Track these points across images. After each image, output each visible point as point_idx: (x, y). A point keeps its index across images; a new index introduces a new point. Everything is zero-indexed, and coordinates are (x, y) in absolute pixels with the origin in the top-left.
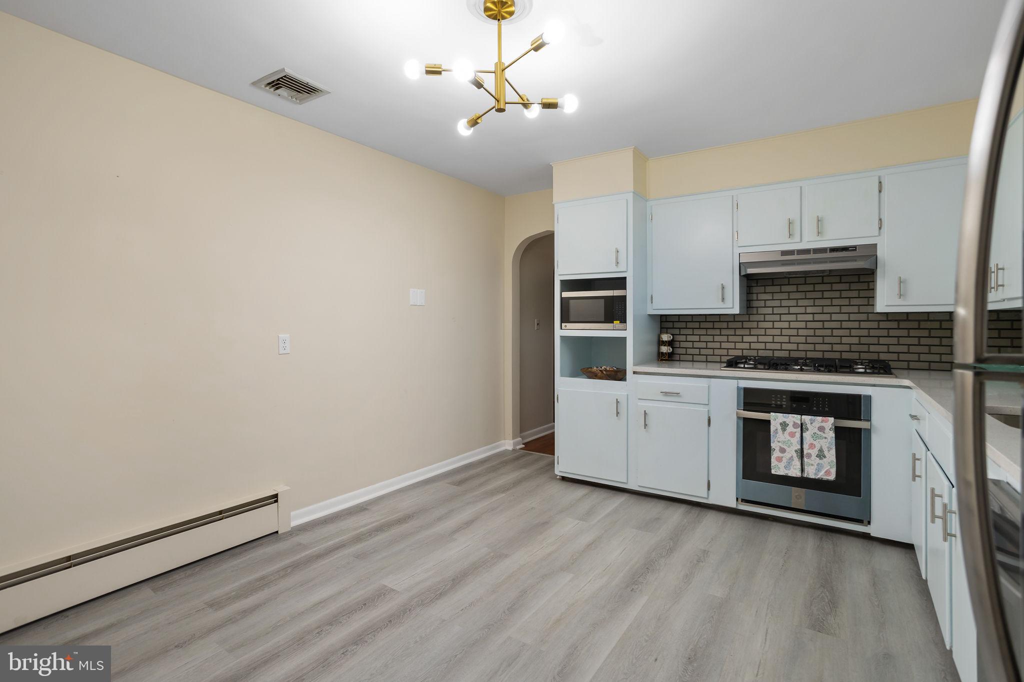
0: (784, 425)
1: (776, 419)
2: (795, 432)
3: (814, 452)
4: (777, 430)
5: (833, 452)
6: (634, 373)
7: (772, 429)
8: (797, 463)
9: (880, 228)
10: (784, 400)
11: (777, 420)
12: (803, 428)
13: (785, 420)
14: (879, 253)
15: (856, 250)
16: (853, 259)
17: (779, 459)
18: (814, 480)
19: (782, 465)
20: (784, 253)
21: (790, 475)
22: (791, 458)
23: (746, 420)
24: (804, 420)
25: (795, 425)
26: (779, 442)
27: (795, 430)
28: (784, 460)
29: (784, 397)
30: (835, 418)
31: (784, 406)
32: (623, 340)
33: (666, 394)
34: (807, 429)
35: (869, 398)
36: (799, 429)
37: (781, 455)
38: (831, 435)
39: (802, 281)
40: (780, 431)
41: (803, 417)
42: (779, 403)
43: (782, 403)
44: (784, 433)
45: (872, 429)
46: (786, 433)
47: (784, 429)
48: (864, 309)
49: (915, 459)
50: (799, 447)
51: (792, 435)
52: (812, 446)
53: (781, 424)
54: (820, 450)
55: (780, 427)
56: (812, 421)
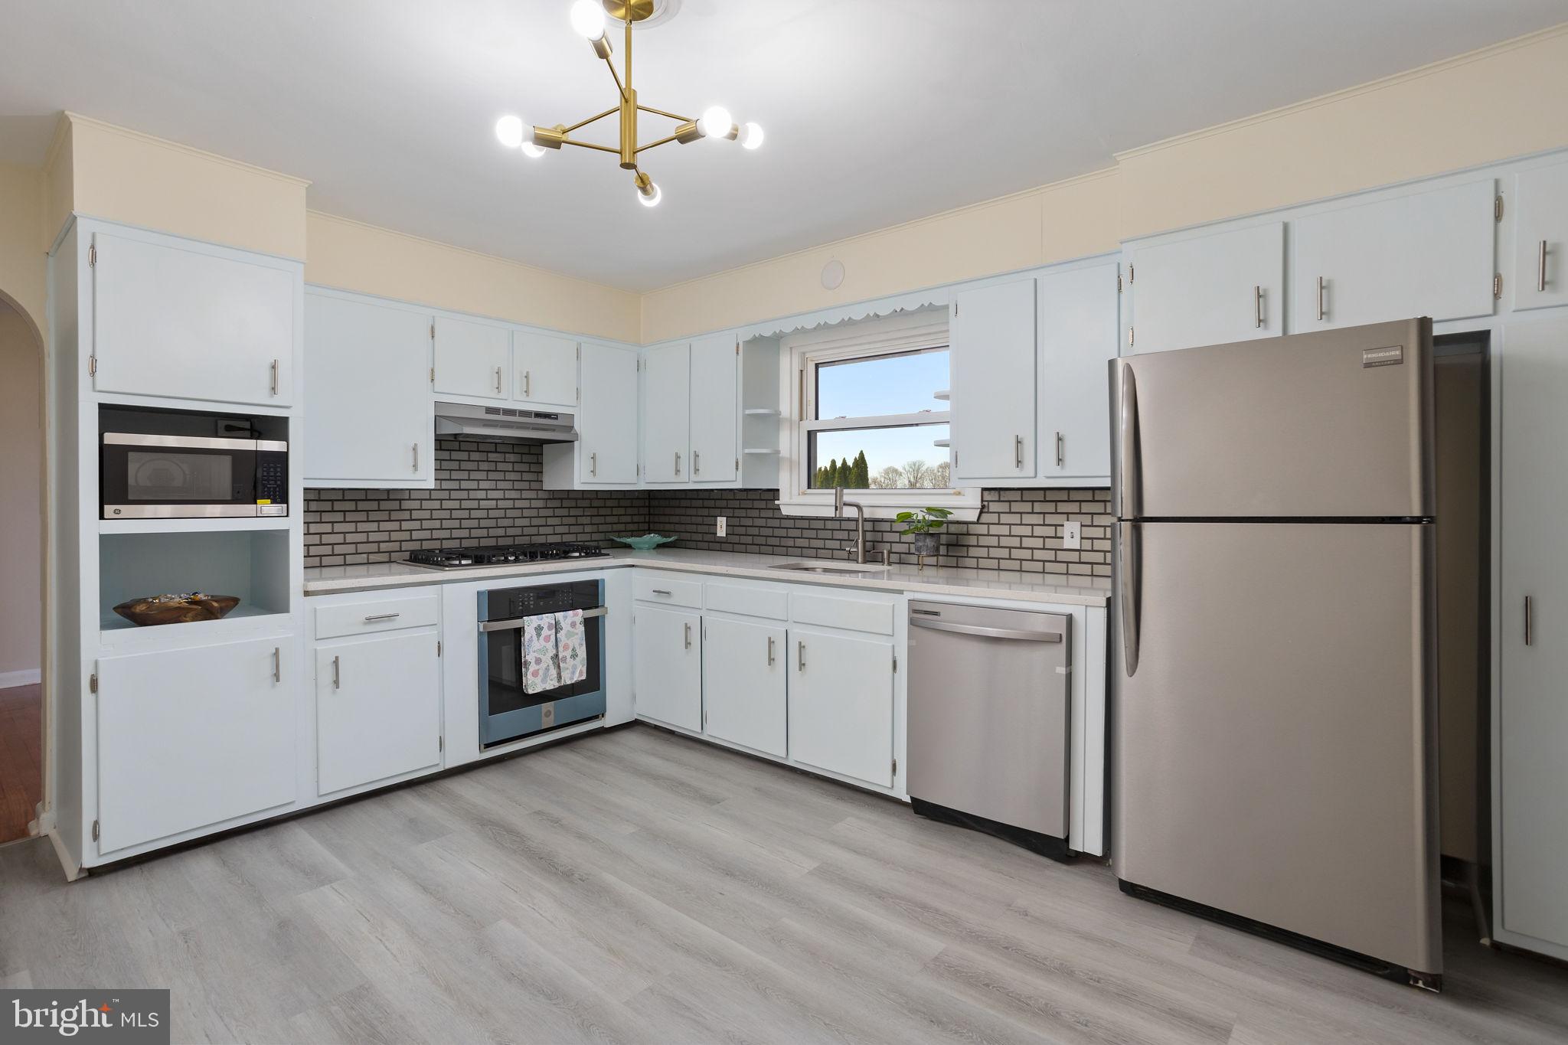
0: (539, 629)
1: (530, 623)
2: (550, 636)
3: (568, 653)
4: (531, 637)
5: (584, 647)
6: (307, 593)
7: (526, 637)
8: (553, 672)
9: (578, 398)
10: (532, 599)
11: (532, 625)
12: (557, 627)
13: (540, 622)
14: (577, 426)
16: (552, 429)
17: (535, 674)
18: (572, 684)
19: (538, 680)
20: (490, 410)
21: (548, 689)
22: (547, 669)
23: (490, 634)
24: (558, 618)
25: (550, 628)
26: (534, 651)
27: (549, 633)
28: (541, 673)
29: (531, 595)
30: (583, 609)
31: (532, 606)
32: (282, 536)
33: (370, 620)
34: (562, 629)
35: (603, 580)
36: (554, 630)
37: (537, 667)
38: (581, 629)
39: (474, 447)
40: (535, 638)
41: (557, 614)
42: (526, 603)
43: (529, 603)
44: (538, 640)
45: (606, 615)
46: (541, 638)
47: (539, 635)
48: (534, 485)
49: (687, 628)
50: (555, 652)
51: (547, 639)
52: (566, 647)
53: (536, 629)
54: (573, 650)
55: (534, 633)
56: (565, 617)
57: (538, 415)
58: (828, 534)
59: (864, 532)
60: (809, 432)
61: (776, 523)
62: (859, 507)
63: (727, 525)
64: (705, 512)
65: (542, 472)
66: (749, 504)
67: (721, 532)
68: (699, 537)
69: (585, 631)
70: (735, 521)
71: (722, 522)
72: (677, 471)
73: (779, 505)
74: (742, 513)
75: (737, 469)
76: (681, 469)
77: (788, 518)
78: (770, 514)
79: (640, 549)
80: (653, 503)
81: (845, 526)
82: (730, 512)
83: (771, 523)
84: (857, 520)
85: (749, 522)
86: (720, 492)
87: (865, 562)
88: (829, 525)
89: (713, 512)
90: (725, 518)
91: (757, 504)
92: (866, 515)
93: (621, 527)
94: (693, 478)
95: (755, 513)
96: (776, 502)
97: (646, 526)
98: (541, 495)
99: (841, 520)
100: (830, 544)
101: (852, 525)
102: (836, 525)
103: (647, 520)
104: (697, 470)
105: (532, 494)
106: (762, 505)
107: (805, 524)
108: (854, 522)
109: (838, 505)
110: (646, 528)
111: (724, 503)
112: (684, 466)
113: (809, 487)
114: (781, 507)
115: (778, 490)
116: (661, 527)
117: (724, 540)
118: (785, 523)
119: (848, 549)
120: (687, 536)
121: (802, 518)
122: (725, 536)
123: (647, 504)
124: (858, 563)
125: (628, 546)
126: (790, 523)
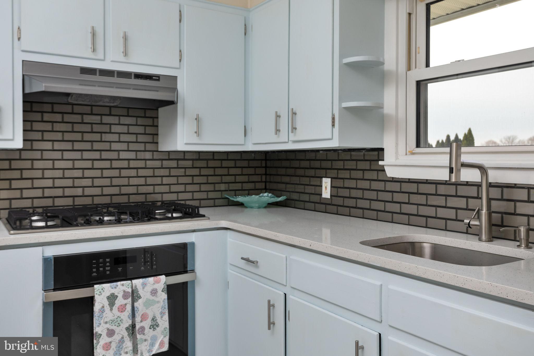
0: (112, 299)
2: (126, 304)
3: (147, 324)
4: (103, 307)
5: (166, 317)
7: (97, 307)
8: (128, 344)
9: (180, 60)
10: (108, 264)
11: (103, 293)
12: (134, 296)
13: (113, 291)
14: (179, 87)
15: (158, 80)
16: (156, 89)
17: (107, 347)
20: (85, 71)
22: (121, 342)
23: (56, 304)
24: (136, 286)
25: (125, 296)
26: (106, 323)
27: (124, 302)
28: (113, 347)
29: (108, 260)
30: (167, 275)
31: (108, 273)
34: (140, 297)
35: (193, 244)
36: (130, 299)
37: (109, 340)
38: (164, 296)
40: (107, 308)
41: (134, 281)
42: (101, 269)
43: (104, 269)
44: (111, 310)
45: (196, 281)
46: (115, 308)
47: (112, 304)
48: (149, 147)
49: (271, 306)
50: (130, 322)
51: (122, 309)
52: (144, 317)
53: (108, 298)
54: (153, 319)
55: (106, 303)
56: (144, 285)
57: (138, 76)
58: (440, 201)
59: (489, 200)
60: (419, 83)
61: (380, 186)
62: (482, 169)
63: (331, 187)
64: (312, 172)
65: (157, 135)
66: (351, 165)
67: (326, 193)
68: (306, 198)
69: (169, 298)
70: (339, 183)
71: (326, 183)
72: (277, 131)
73: (383, 166)
74: (346, 174)
75: (333, 125)
76: (281, 129)
77: (394, 180)
78: (373, 175)
79: (252, 207)
80: (269, 164)
81: (462, 191)
82: (334, 173)
83: (375, 185)
84: (479, 185)
85: (352, 184)
86: (325, 152)
87: (492, 238)
88: (442, 189)
89: (319, 173)
90: (330, 179)
91: (362, 165)
92: (491, 179)
93: (238, 186)
94: (292, 137)
95: (359, 174)
96: (381, 163)
97: (262, 185)
98: (156, 156)
99: (457, 184)
100: (442, 213)
101: (473, 191)
102: (451, 190)
103: (264, 179)
104: (294, 129)
105: (148, 155)
106: (366, 165)
107: (413, 188)
108: (476, 188)
109: (454, 166)
110: (264, 187)
111: (328, 164)
112: (284, 124)
113: (418, 145)
114: (386, 168)
115: (382, 150)
116: (274, 186)
117: (329, 202)
118: (390, 187)
119: (467, 221)
120: (295, 196)
121: (410, 181)
122: (329, 197)
123: (264, 165)
124: (480, 240)
125: (241, 205)
126: (396, 187)
